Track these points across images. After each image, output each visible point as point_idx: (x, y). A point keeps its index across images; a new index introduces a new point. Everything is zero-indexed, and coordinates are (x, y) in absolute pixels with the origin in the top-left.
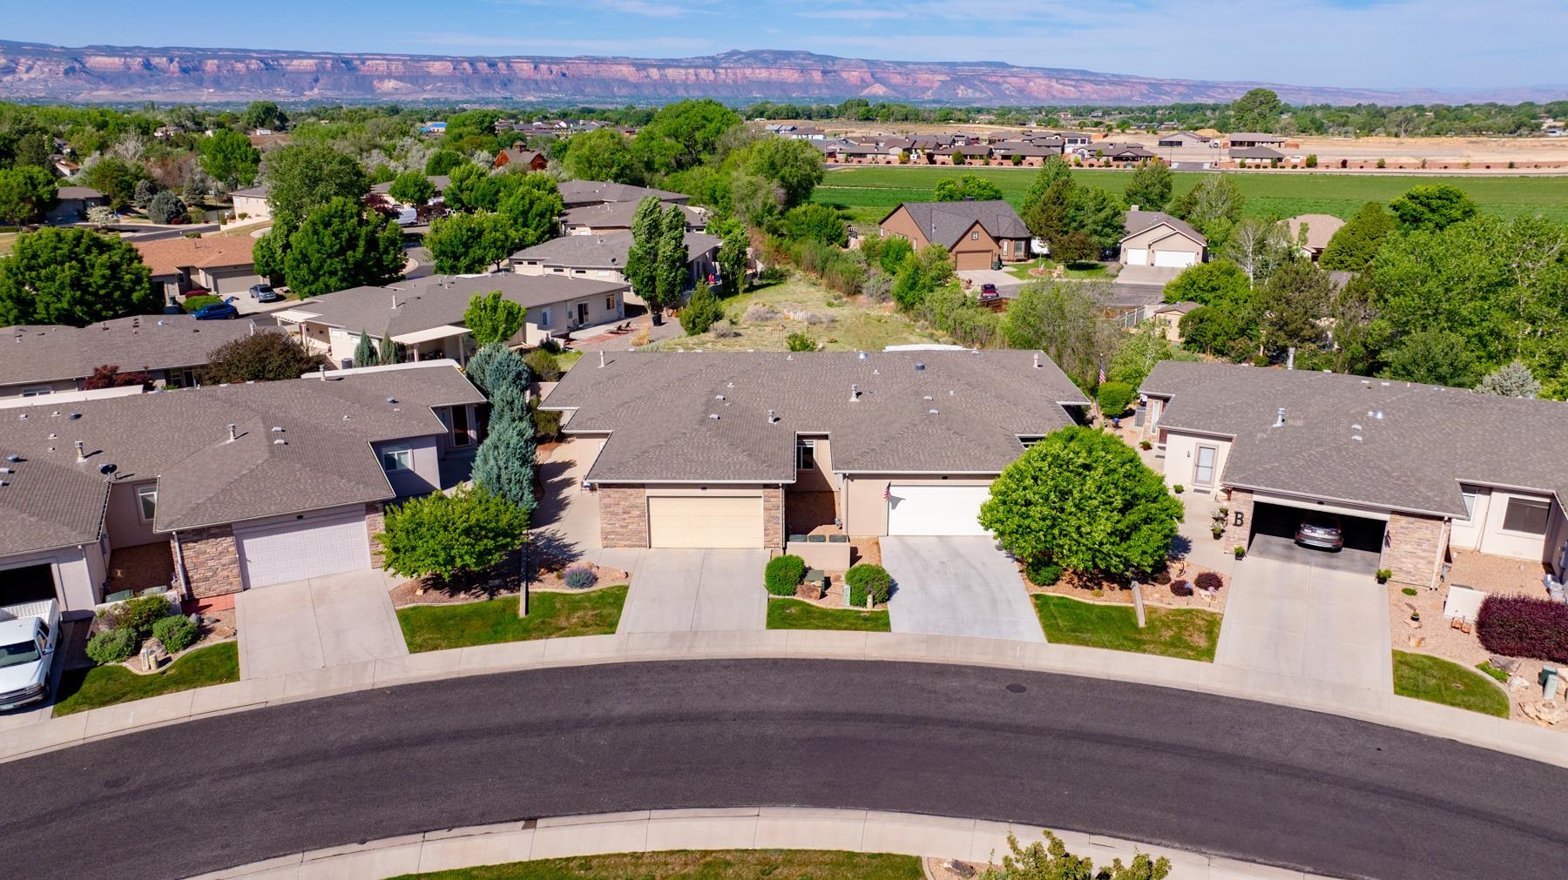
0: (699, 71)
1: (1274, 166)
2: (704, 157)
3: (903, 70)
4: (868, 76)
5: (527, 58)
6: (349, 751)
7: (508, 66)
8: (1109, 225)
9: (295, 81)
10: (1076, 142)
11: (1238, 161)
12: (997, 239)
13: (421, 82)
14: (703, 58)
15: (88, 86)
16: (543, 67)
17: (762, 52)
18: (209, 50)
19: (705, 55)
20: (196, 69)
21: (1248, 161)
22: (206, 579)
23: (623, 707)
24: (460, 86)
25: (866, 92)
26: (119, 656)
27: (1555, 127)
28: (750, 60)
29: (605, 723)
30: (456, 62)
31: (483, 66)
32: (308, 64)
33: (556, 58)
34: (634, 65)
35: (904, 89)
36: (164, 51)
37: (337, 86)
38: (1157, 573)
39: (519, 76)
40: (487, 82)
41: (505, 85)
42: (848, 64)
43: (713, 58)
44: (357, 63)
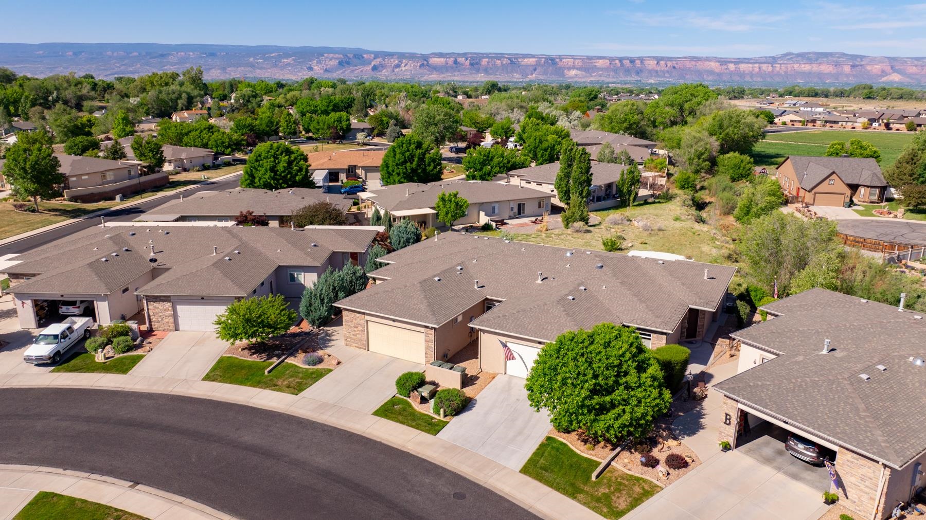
0: (762, 65)
3: (920, 63)
4: (888, 69)
5: (654, 57)
7: (642, 62)
9: (524, 70)
13: (590, 71)
14: (766, 57)
15: (428, 72)
16: (662, 63)
17: (809, 53)
18: (485, 54)
19: (768, 56)
20: (477, 64)
24: (612, 74)
25: (884, 79)
28: (800, 58)
30: (612, 59)
31: (627, 63)
32: (532, 61)
33: (671, 58)
34: (719, 62)
35: (917, 77)
36: (465, 55)
37: (545, 73)
39: (647, 68)
40: (628, 71)
41: (638, 73)
42: (873, 61)
43: (773, 58)
44: (558, 60)
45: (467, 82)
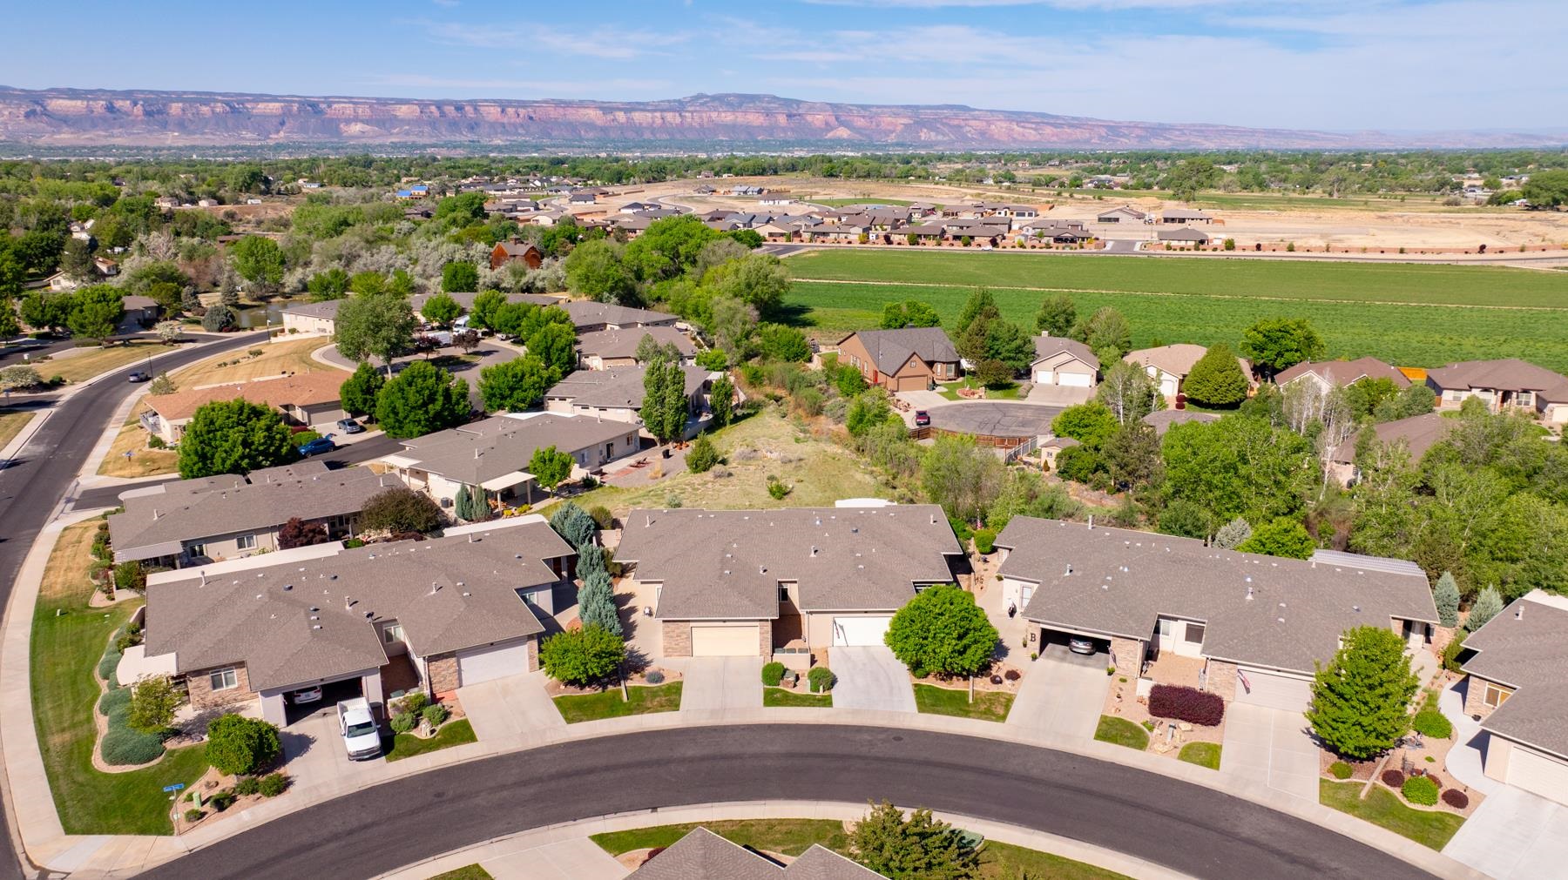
0: (665, 114)
1: (1197, 248)
2: (687, 267)
3: (867, 113)
4: (832, 120)
5: (495, 101)
6: (552, 777)
7: (475, 109)
8: (1021, 352)
9: (262, 125)
10: (1023, 215)
11: (1165, 243)
12: (931, 364)
13: (387, 126)
14: (669, 101)
15: (49, 129)
16: (510, 110)
17: (729, 95)
18: (174, 93)
19: (672, 98)
20: (160, 112)
21: (1174, 243)
22: (440, 682)
23: (691, 753)
24: (427, 129)
25: (830, 135)
26: (409, 728)
27: (1474, 186)
28: (717, 103)
29: (683, 760)
30: (423, 105)
31: (450, 110)
32: (275, 107)
33: (524, 102)
34: (601, 108)
35: (867, 132)
36: (128, 94)
37: (303, 129)
38: (984, 670)
39: (487, 119)
40: (454, 125)
41: (473, 128)
42: (812, 107)
43: (679, 101)
44: (323, 106)
45: (146, 148)
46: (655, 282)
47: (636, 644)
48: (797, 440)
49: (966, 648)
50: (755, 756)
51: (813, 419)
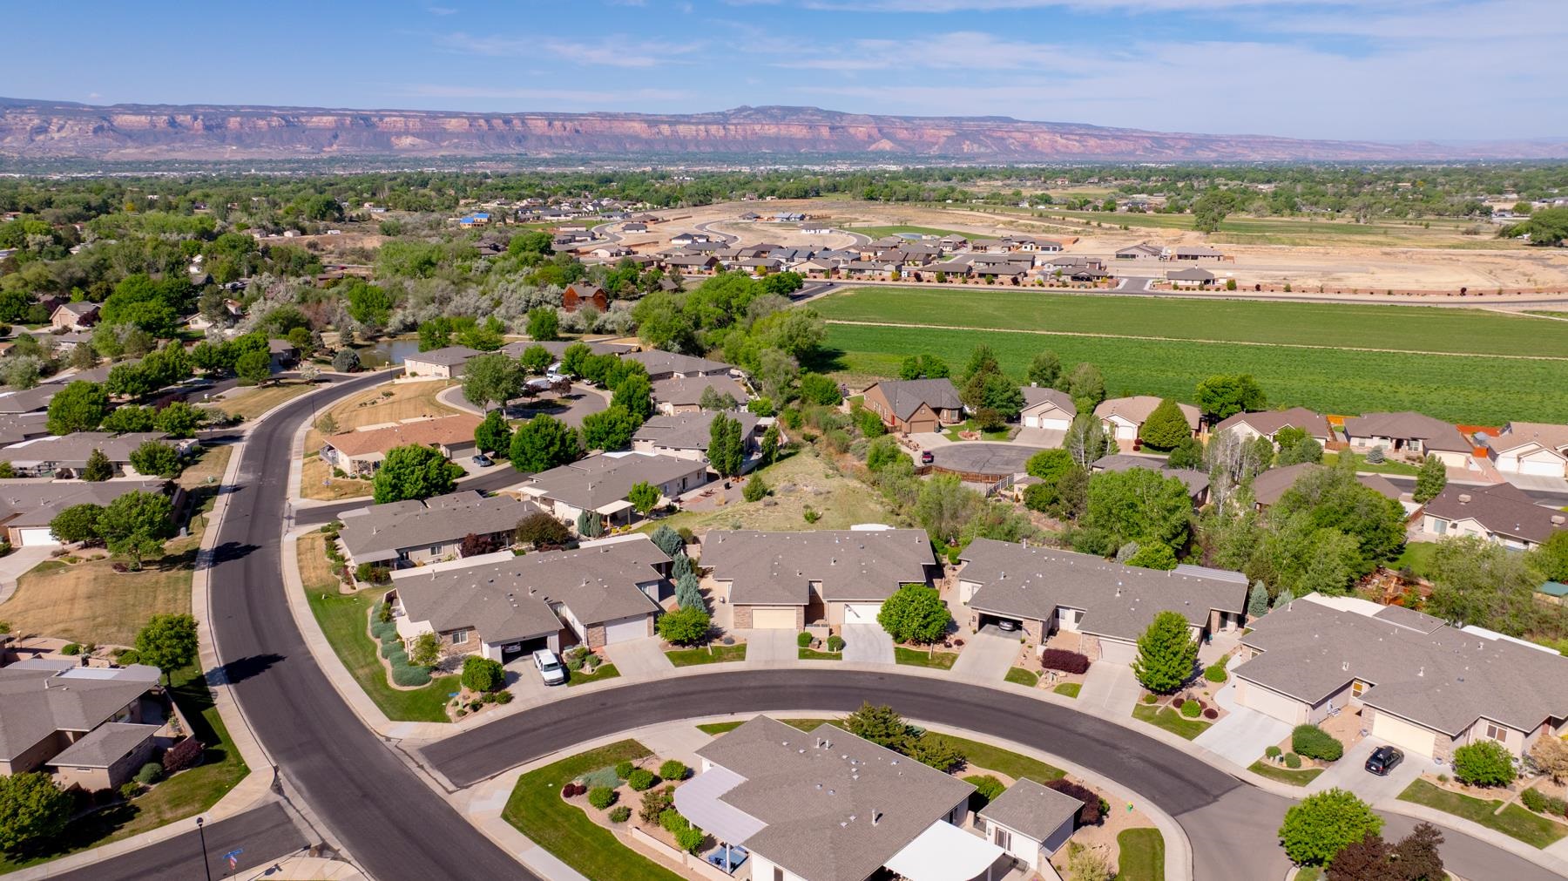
0: (710, 127)
1: (1201, 288)
2: (738, 317)
3: (910, 125)
4: (875, 132)
5: (542, 114)
7: (523, 122)
9: (316, 138)
10: (1048, 249)
11: (1173, 282)
12: (937, 411)
13: (437, 138)
14: (713, 114)
15: (115, 143)
16: (557, 124)
17: (772, 108)
18: (232, 107)
19: (716, 111)
20: (219, 126)
21: (1181, 283)
22: (593, 641)
23: (753, 684)
24: (476, 142)
25: (873, 147)
28: (760, 116)
29: (749, 688)
30: (472, 118)
31: (498, 123)
32: (328, 120)
33: (570, 115)
34: (646, 121)
35: (909, 144)
36: (188, 109)
37: (355, 142)
39: (534, 132)
40: (502, 139)
41: (520, 142)
42: (855, 119)
43: (723, 114)
44: (375, 119)
45: (207, 163)
46: (711, 329)
47: (715, 621)
48: (827, 476)
49: (929, 624)
50: (791, 687)
51: (842, 456)
